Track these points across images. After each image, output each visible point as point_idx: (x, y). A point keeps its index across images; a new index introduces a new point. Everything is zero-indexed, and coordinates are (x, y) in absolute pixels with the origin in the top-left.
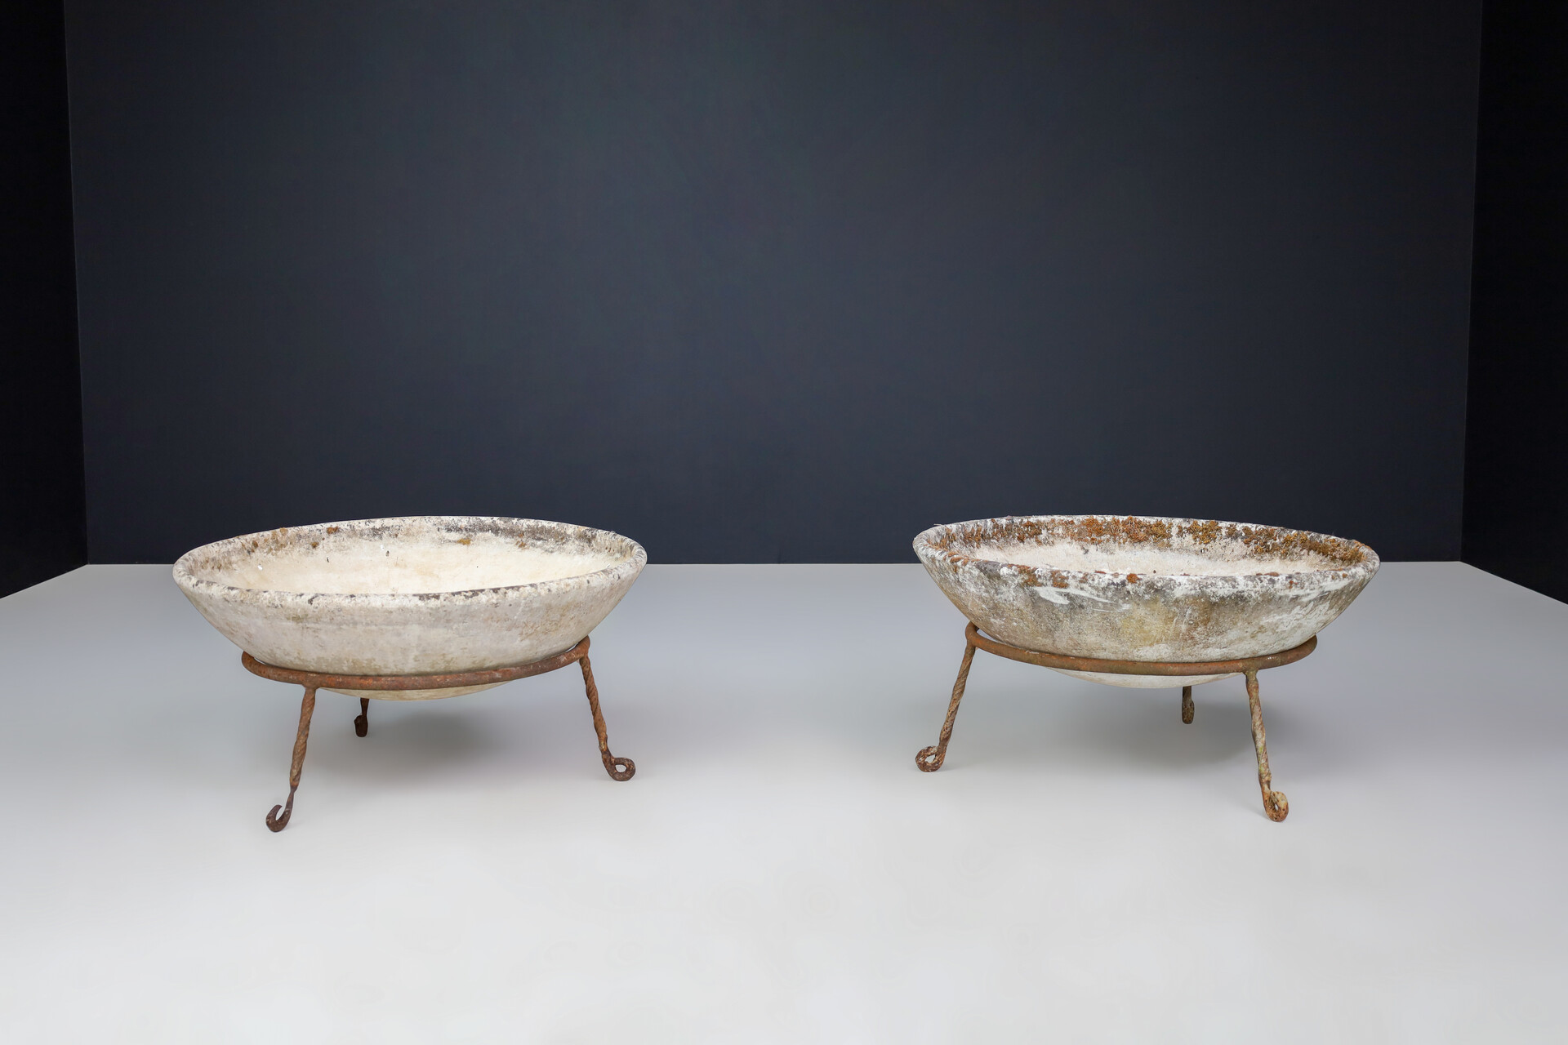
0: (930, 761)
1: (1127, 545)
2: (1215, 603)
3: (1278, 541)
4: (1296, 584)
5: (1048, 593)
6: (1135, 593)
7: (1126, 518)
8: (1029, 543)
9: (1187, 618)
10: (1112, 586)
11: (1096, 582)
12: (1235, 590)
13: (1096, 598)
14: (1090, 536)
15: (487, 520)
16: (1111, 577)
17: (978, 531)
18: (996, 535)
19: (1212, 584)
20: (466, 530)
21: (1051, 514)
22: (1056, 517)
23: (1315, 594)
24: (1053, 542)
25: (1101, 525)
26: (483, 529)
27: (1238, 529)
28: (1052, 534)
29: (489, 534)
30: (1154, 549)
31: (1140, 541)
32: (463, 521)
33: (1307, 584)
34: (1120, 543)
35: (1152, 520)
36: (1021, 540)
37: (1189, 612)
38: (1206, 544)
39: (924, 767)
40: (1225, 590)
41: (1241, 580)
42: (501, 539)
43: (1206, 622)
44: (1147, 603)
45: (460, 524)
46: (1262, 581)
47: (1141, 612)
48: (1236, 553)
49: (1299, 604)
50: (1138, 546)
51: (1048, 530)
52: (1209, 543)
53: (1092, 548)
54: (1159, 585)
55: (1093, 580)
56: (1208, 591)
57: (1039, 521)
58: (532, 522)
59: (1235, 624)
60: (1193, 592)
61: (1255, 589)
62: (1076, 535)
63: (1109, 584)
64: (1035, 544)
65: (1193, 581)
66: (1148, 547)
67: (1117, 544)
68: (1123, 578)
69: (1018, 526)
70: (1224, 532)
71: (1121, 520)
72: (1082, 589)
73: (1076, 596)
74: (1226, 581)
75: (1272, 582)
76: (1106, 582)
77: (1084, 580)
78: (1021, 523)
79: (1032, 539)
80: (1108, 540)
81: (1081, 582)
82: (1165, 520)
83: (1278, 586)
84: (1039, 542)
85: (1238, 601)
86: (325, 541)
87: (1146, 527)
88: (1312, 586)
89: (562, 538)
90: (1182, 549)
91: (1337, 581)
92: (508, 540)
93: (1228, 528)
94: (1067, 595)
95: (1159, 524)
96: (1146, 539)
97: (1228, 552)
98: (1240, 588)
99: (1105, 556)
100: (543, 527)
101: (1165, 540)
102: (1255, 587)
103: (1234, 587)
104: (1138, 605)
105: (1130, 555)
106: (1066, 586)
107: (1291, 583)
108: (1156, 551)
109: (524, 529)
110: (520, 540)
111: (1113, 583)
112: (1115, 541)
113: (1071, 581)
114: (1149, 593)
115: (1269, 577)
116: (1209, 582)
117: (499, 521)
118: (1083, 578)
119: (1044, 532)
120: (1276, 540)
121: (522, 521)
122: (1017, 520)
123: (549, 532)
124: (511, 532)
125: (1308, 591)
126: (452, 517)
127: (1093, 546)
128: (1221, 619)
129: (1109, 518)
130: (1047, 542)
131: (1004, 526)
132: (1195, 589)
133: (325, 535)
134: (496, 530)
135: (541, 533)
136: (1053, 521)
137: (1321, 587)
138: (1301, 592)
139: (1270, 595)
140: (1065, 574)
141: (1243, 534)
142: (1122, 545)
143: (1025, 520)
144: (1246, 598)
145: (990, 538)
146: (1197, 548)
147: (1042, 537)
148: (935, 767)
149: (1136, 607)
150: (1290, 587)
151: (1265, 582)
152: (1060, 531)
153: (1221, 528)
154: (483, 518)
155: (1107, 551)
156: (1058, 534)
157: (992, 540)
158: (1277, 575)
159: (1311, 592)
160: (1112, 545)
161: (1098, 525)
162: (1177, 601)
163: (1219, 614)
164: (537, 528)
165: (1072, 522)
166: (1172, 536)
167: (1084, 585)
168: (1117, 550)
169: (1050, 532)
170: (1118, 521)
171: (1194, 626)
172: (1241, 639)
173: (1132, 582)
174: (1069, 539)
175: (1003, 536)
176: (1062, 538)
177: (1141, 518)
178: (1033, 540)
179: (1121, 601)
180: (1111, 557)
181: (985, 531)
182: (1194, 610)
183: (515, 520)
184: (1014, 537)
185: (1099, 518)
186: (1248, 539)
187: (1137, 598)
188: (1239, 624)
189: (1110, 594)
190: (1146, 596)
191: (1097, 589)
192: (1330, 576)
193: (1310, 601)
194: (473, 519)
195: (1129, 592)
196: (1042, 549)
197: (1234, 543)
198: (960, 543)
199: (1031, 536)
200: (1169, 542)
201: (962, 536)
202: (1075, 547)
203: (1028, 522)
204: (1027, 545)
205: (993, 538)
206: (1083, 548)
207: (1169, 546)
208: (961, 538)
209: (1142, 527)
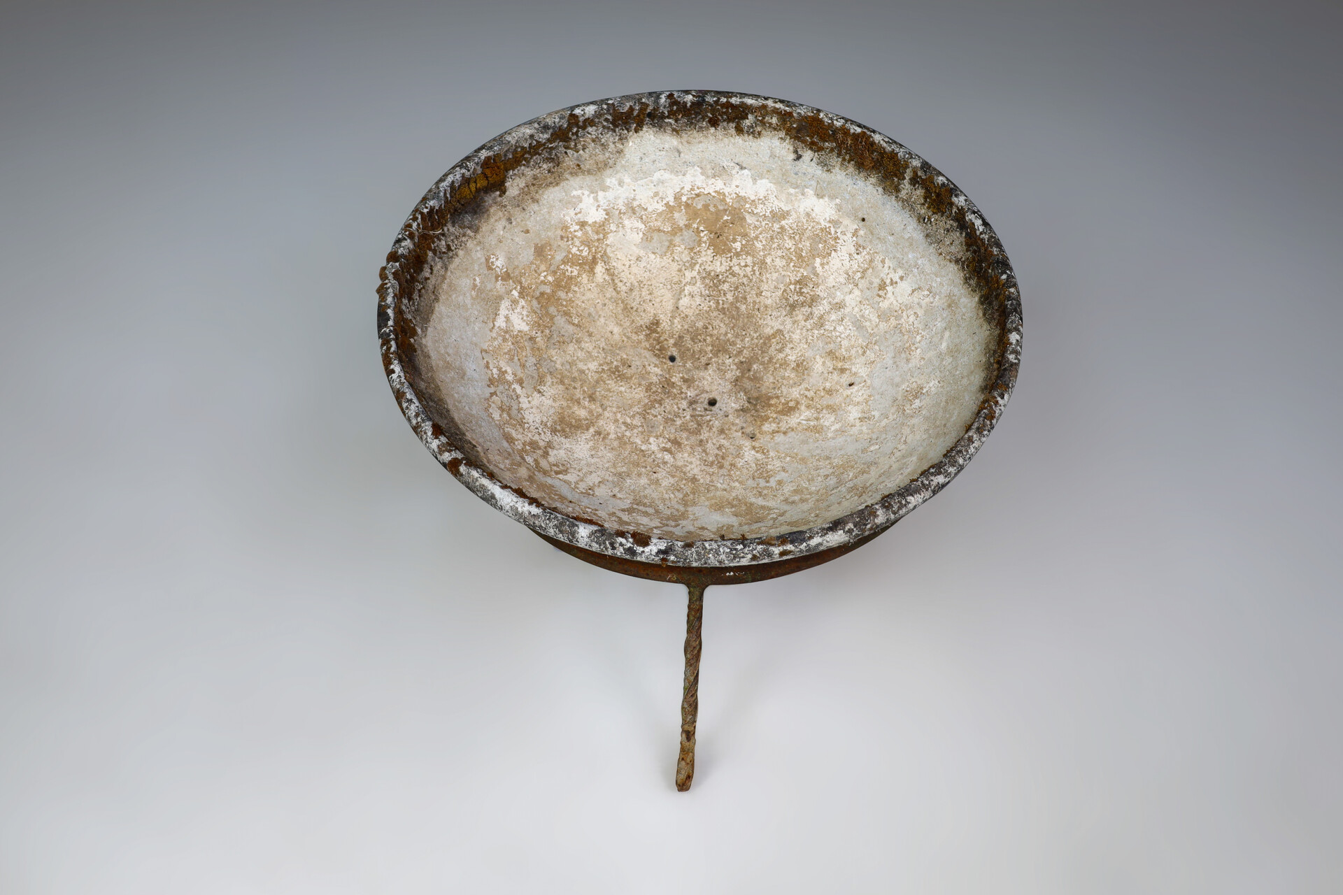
1: (851, 168)
7: (859, 131)
8: (725, 129)
14: (812, 137)
17: (642, 109)
18: (673, 114)
22: (772, 102)
24: (759, 133)
25: (827, 129)
27: (967, 219)
28: (761, 121)
30: (881, 185)
31: (866, 169)
34: (844, 159)
35: (887, 148)
36: (714, 122)
38: (933, 213)
48: (953, 248)
50: (862, 174)
51: (757, 117)
52: (936, 213)
53: (808, 155)
57: (745, 102)
62: (794, 132)
64: (733, 131)
66: (873, 180)
67: (840, 160)
69: (711, 105)
70: (954, 210)
71: (852, 130)
78: (716, 102)
79: (732, 122)
80: (831, 150)
82: (900, 157)
84: (739, 130)
87: (880, 153)
90: (907, 204)
93: (959, 209)
95: (892, 159)
96: (874, 168)
97: (947, 241)
99: (819, 171)
101: (895, 180)
105: (849, 181)
108: (880, 189)
112: (839, 155)
119: (750, 118)
122: (711, 98)
127: (809, 152)
129: (838, 124)
130: (752, 133)
131: (689, 103)
136: (766, 105)
141: (968, 231)
142: (846, 163)
145: (663, 117)
147: (746, 123)
152: (774, 120)
153: (953, 203)
155: (823, 164)
156: (771, 124)
157: (667, 120)
160: (835, 161)
161: (823, 127)
165: (791, 114)
166: (904, 178)
168: (837, 169)
169: (760, 119)
170: (849, 129)
175: (686, 115)
176: (775, 129)
177: (876, 140)
180: (825, 175)
181: (655, 109)
184: (703, 119)
185: (826, 120)
186: (970, 241)
196: (739, 140)
197: (958, 234)
198: (604, 127)
199: (729, 120)
200: (899, 184)
201: (610, 117)
202: (788, 147)
203: (728, 102)
204: (720, 132)
205: (668, 117)
206: (796, 152)
207: (898, 190)
208: (606, 120)
209: (873, 151)
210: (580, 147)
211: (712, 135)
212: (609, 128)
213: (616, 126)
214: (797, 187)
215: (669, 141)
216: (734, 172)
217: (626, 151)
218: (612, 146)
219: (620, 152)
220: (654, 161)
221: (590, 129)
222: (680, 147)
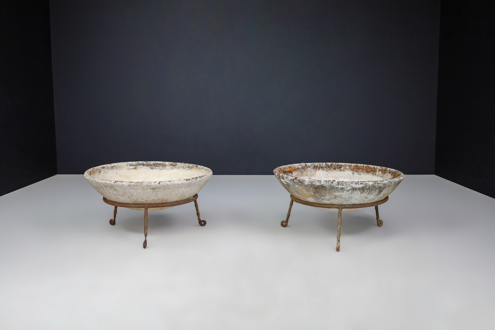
2: (317, 187)
4: (340, 184)
5: (282, 180)
7: (366, 165)
9: (312, 191)
12: (321, 184)
14: (356, 170)
15: (141, 162)
17: (320, 166)
18: (326, 167)
19: (314, 182)
20: (135, 165)
21: (346, 163)
22: (347, 164)
23: (349, 188)
24: (345, 171)
25: (359, 167)
26: (140, 165)
28: (345, 168)
29: (142, 166)
32: (134, 163)
33: (344, 185)
34: (364, 172)
35: (372, 166)
36: (335, 169)
38: (384, 174)
40: (318, 184)
41: (323, 181)
42: (145, 167)
43: (317, 192)
45: (133, 164)
46: (329, 182)
48: (389, 177)
49: (345, 190)
50: (368, 174)
53: (355, 173)
54: (301, 181)
57: (341, 164)
58: (154, 162)
59: (326, 194)
62: (352, 169)
64: (339, 171)
65: (309, 180)
66: (370, 174)
67: (363, 173)
68: (293, 178)
69: (334, 165)
71: (365, 166)
74: (318, 181)
75: (332, 183)
79: (338, 169)
80: (361, 171)
82: (376, 167)
83: (333, 184)
84: (340, 170)
85: (323, 187)
88: (347, 185)
89: (164, 166)
90: (378, 175)
92: (147, 167)
93: (389, 170)
95: (374, 168)
96: (370, 172)
98: (322, 184)
99: (358, 176)
100: (158, 163)
101: (375, 172)
102: (326, 184)
103: (320, 183)
105: (365, 176)
107: (338, 184)
108: (372, 175)
109: (152, 164)
110: (151, 167)
112: (362, 172)
114: (299, 183)
115: (332, 181)
117: (144, 163)
119: (343, 168)
121: (151, 162)
122: (334, 164)
123: (160, 164)
124: (148, 165)
126: (131, 162)
128: (321, 192)
129: (362, 165)
130: (343, 171)
131: (330, 165)
132: (310, 183)
134: (143, 165)
135: (157, 165)
136: (346, 165)
137: (351, 186)
138: (343, 187)
139: (332, 186)
143: (337, 164)
144: (325, 187)
147: (342, 169)
149: (299, 186)
150: (338, 185)
151: (330, 183)
152: (348, 168)
154: (139, 162)
155: (359, 174)
156: (347, 169)
158: (334, 181)
159: (347, 187)
160: (362, 173)
161: (358, 167)
162: (307, 185)
163: (320, 190)
164: (156, 163)
165: (351, 165)
166: (377, 171)
171: (315, 193)
172: (332, 199)
173: (295, 180)
174: (350, 170)
177: (370, 166)
179: (295, 184)
180: (360, 176)
181: (322, 166)
182: (312, 189)
183: (149, 162)
184: (332, 168)
185: (359, 165)
188: (327, 194)
189: (292, 182)
191: (289, 180)
193: (349, 190)
194: (137, 162)
196: (340, 172)
197: (389, 175)
198: (312, 168)
199: (338, 168)
202: (351, 172)
203: (338, 164)
204: (336, 171)
206: (353, 173)
207: (376, 174)
209: (370, 168)
210: (307, 171)
211: (334, 172)
213: (314, 168)
215: (325, 172)
216: (339, 178)
217: (316, 173)
218: (313, 172)
220: (322, 176)
221: (309, 168)
222: (328, 174)
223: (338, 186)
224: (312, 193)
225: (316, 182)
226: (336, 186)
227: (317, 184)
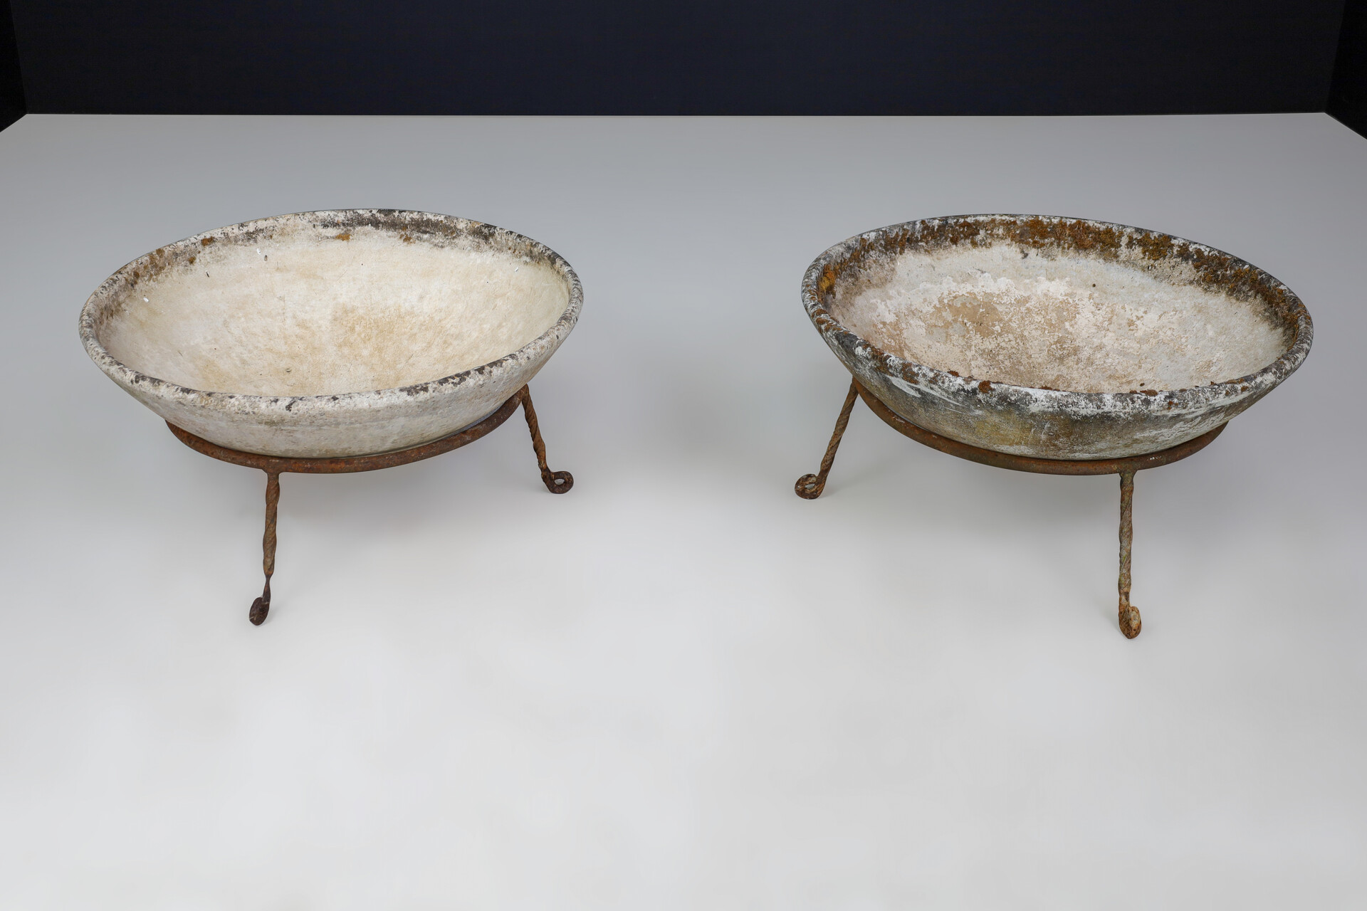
0: (810, 488)
1: (1071, 252)
2: (1077, 421)
3: (1228, 272)
4: (1176, 405)
5: (899, 382)
6: (987, 402)
7: (1074, 222)
8: (963, 245)
9: (1046, 430)
10: (962, 392)
11: (946, 385)
12: (1101, 410)
13: (947, 399)
14: (1033, 238)
16: (962, 383)
17: (904, 235)
18: (925, 238)
19: (1073, 404)
21: (992, 213)
22: (998, 216)
23: (1202, 411)
24: (990, 244)
25: (1046, 228)
27: (1191, 250)
28: (990, 234)
30: (1100, 258)
31: (1086, 249)
33: (1191, 404)
34: (1064, 248)
35: (1102, 228)
36: (954, 241)
37: (1048, 425)
38: (1155, 260)
39: (802, 493)
40: (1087, 409)
41: (1108, 400)
43: (1068, 435)
44: (1000, 412)
46: (1133, 402)
47: (995, 419)
48: (1183, 276)
49: (1182, 420)
50: (1083, 254)
51: (987, 230)
52: (1158, 259)
53: (1033, 252)
54: (1013, 398)
55: (943, 383)
56: (1068, 410)
57: (977, 220)
60: (1051, 410)
61: (1124, 411)
62: (1018, 237)
63: (959, 390)
64: (970, 246)
65: (1051, 398)
66: (1093, 256)
67: (1060, 249)
68: (974, 384)
69: (952, 227)
70: (1176, 249)
71: (1068, 223)
72: (932, 389)
73: (927, 393)
74: (1091, 400)
75: (1147, 402)
76: (957, 387)
77: (933, 381)
78: (956, 223)
80: (1052, 244)
81: (930, 382)
82: (1115, 229)
83: (1152, 407)
84: (974, 244)
85: (1104, 420)
86: (201, 254)
87: (1096, 233)
88: (1198, 405)
90: (1129, 263)
91: (1233, 396)
93: (1180, 247)
94: (918, 390)
95: (1108, 233)
96: (1093, 246)
97: (1176, 273)
98: (1106, 409)
99: (1045, 262)
101: (1113, 249)
102: (1124, 408)
103: (1099, 407)
104: (991, 413)
105: (1073, 262)
106: (916, 382)
107: (1170, 403)
108: (1101, 261)
111: (963, 390)
112: (1059, 245)
113: (920, 379)
114: (1001, 405)
115: (1144, 397)
116: (1070, 401)
118: (934, 378)
119: (982, 232)
120: (1227, 271)
122: (952, 219)
125: (1193, 409)
127: (1034, 250)
128: (1085, 434)
129: (1055, 221)
130: (984, 243)
131: (936, 227)
132: (1053, 407)
133: (200, 248)
137: (1210, 405)
138: (1184, 411)
139: (1144, 415)
140: (915, 370)
141: (1195, 257)
142: (1066, 250)
144: (1114, 418)
145: (917, 241)
146: (1144, 263)
147: (979, 238)
148: (813, 496)
149: (989, 414)
150: (1169, 408)
151: (1138, 403)
152: (1001, 231)
153: (1173, 245)
155: (1047, 256)
156: (998, 235)
157: (920, 244)
158: (1153, 393)
159: (1197, 410)
160: (1056, 251)
161: (1042, 227)
162: (1033, 415)
163: (1083, 430)
165: (1014, 223)
166: (1121, 246)
167: (933, 386)
168: (1060, 256)
169: (989, 232)
170: (1066, 223)
171: (1055, 436)
173: (984, 393)
174: (1008, 241)
175: (934, 238)
176: (1002, 238)
177: (1090, 224)
178: (968, 241)
179: (972, 407)
180: (1051, 264)
181: (913, 235)
182: (1052, 424)
184: (946, 239)
185: (1045, 220)
186: (1199, 264)
187: (988, 406)
189: (960, 399)
190: (999, 407)
191: (947, 392)
192: (1224, 392)
193: (1197, 417)
195: (980, 401)
196: (976, 252)
197: (1184, 265)
198: (880, 251)
199: (966, 237)
200: (1116, 252)
201: (883, 243)
202: (1014, 250)
203: (965, 222)
204: (960, 248)
205: (921, 241)
206: (1022, 252)
207: (1116, 256)
208: (881, 244)
209: (1089, 233)
210: (867, 267)
211: (955, 251)
212: (882, 252)
213: (887, 250)
214: (1030, 277)
215: (925, 259)
216: (977, 276)
217: (897, 269)
218: (887, 266)
219: (893, 270)
220: (917, 276)
221: (872, 253)
222: (933, 263)
223: (1165, 412)
224: (1043, 437)
225: (1083, 403)
226: (1159, 414)
227: (1083, 412)
